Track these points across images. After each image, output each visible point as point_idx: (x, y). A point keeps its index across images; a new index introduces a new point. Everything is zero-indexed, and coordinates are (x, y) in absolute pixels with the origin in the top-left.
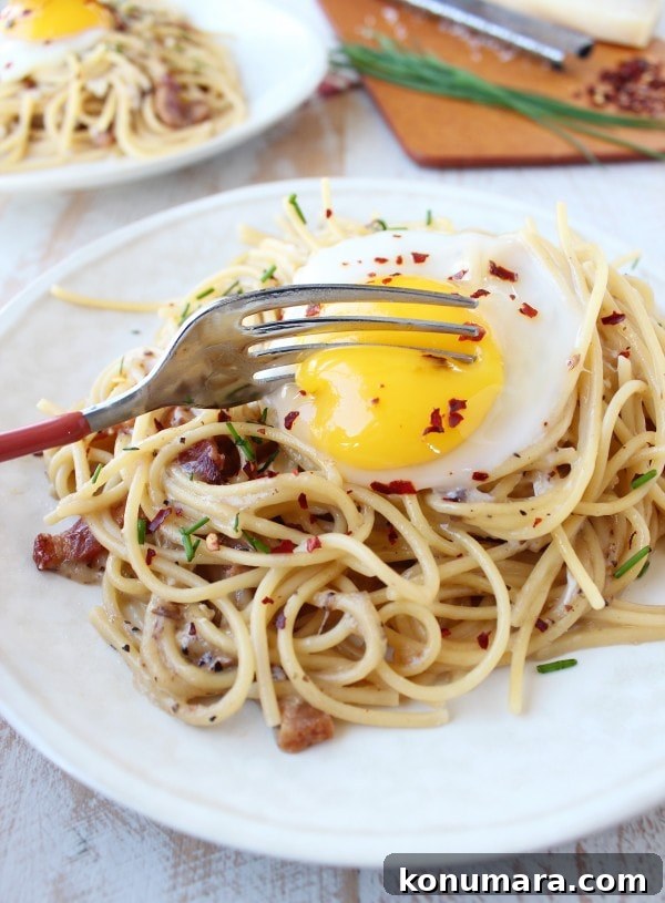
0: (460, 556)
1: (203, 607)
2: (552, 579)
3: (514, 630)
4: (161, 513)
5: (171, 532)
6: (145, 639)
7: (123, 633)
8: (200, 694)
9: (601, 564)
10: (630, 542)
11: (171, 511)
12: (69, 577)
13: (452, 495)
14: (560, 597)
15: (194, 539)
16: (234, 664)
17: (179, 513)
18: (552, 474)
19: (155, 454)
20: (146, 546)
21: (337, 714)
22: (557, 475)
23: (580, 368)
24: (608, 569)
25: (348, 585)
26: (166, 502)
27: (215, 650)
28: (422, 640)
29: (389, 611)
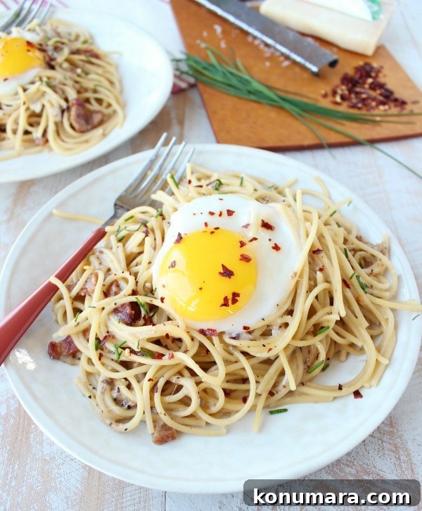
0: (236, 362)
1: (123, 380)
2: (278, 373)
3: (258, 395)
4: (105, 337)
5: (109, 346)
6: (98, 393)
7: (88, 390)
8: (120, 418)
9: (301, 367)
10: (317, 357)
11: (109, 336)
12: (64, 362)
13: (234, 335)
14: (281, 381)
15: (120, 350)
16: (136, 406)
17: (113, 337)
18: (280, 327)
19: (103, 309)
20: (99, 351)
21: (178, 429)
22: (283, 327)
23: (297, 278)
24: (305, 369)
25: (186, 373)
26: (108, 332)
27: (128, 400)
28: (217, 399)
29: (202, 386)
